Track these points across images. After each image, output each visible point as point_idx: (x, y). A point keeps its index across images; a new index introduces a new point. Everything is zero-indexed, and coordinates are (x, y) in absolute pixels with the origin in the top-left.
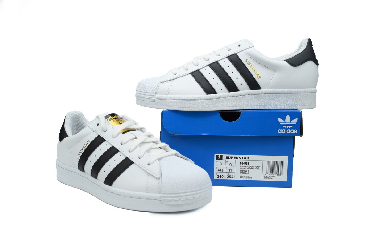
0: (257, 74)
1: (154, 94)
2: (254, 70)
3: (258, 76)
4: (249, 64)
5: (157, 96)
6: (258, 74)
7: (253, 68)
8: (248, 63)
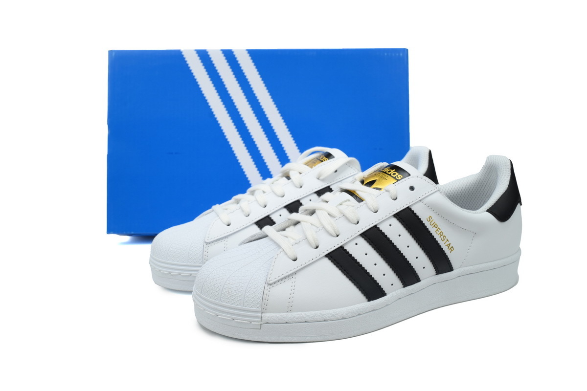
0: (448, 243)
1: (259, 314)
2: (442, 237)
3: (450, 247)
4: (435, 226)
5: (266, 316)
6: (450, 244)
7: (442, 234)
8: (432, 224)
